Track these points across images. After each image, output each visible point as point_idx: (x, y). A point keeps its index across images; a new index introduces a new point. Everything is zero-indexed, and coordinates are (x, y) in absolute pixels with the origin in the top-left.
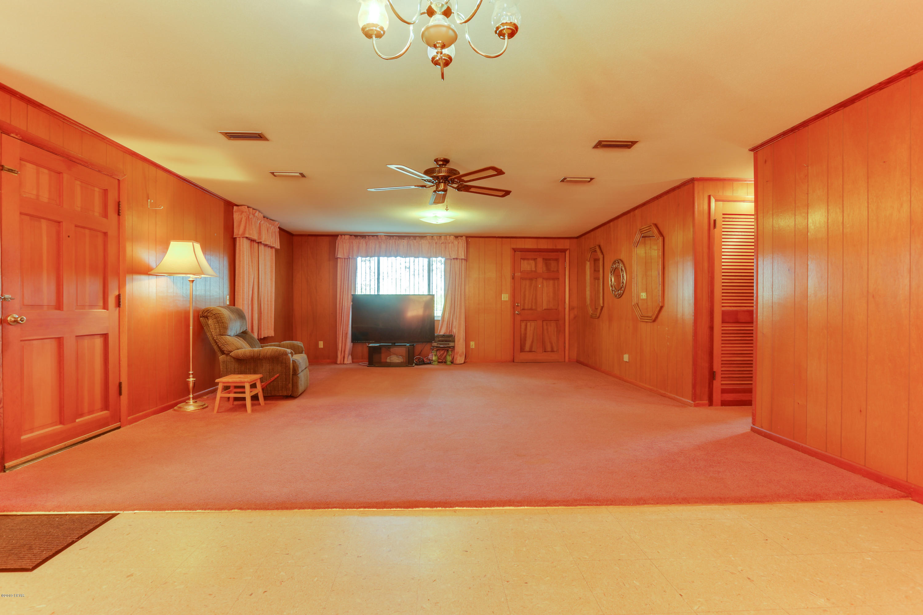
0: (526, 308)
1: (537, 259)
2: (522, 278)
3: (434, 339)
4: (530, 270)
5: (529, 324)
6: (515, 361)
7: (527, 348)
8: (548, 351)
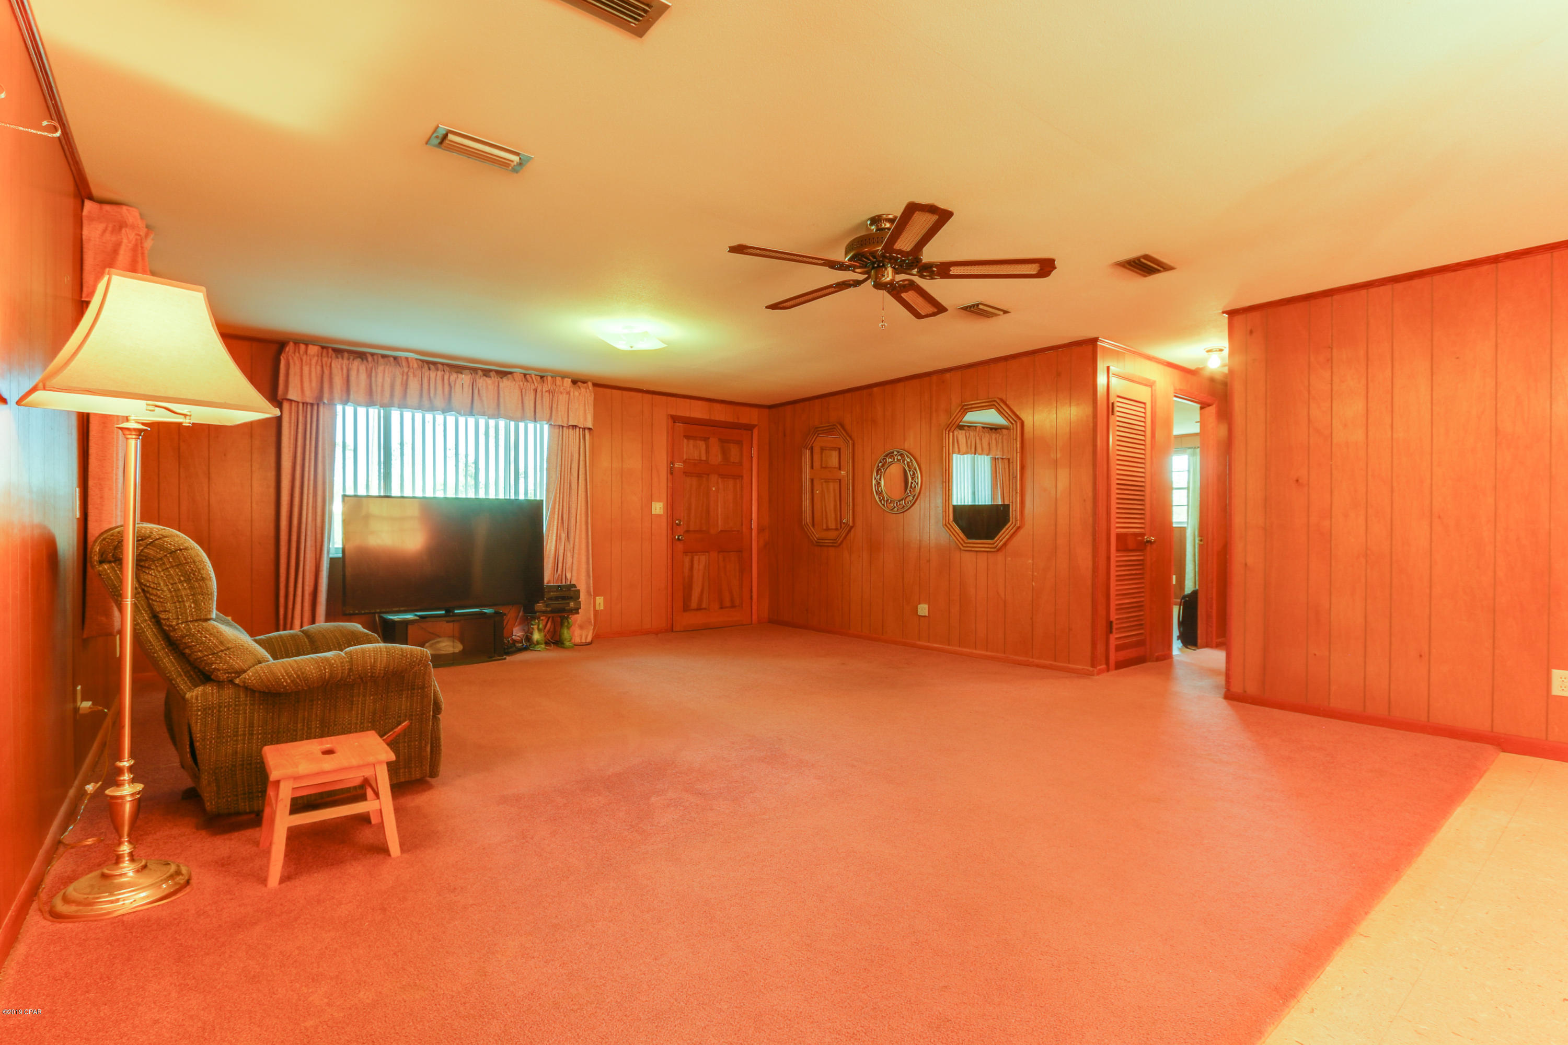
0: (692, 528)
1: (709, 438)
2: (686, 474)
3: (541, 597)
4: (698, 458)
5: (696, 558)
6: (674, 629)
7: (694, 604)
8: (727, 607)
